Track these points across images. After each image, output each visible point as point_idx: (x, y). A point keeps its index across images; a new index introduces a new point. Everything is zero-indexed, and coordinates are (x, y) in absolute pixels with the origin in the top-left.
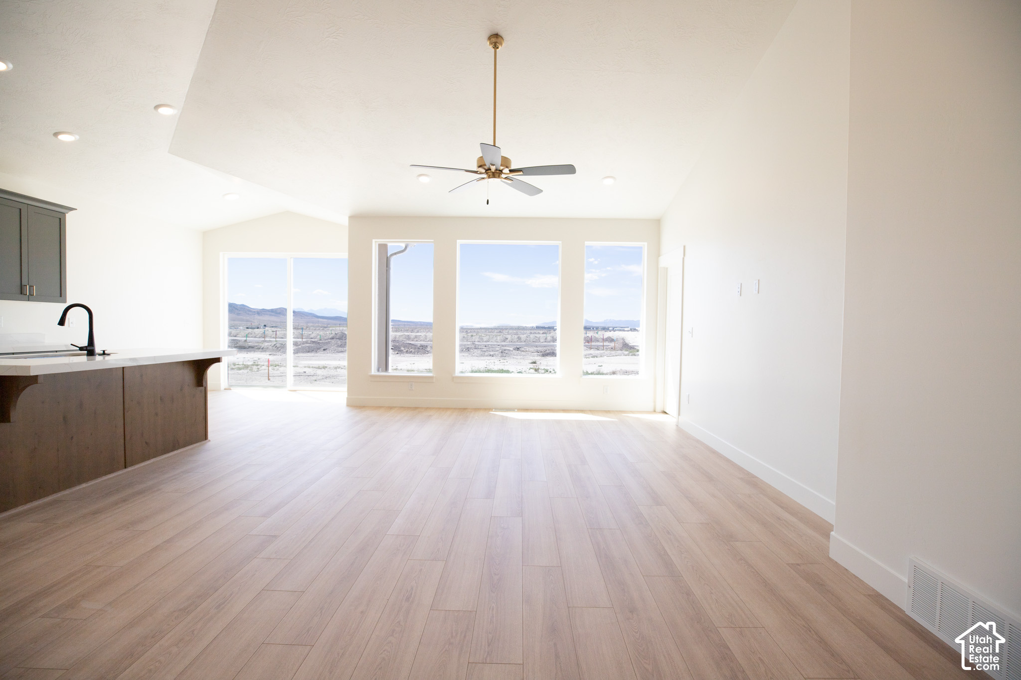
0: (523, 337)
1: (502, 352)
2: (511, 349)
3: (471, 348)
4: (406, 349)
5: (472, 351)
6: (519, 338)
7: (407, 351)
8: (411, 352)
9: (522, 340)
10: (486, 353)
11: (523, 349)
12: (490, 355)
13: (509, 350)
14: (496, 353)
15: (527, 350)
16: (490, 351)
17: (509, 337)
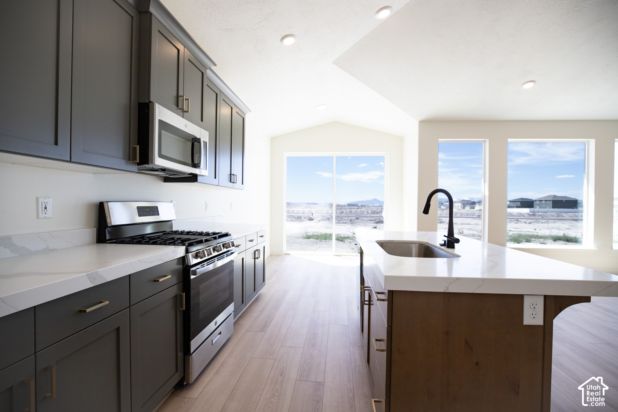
0: (353, 210)
1: (350, 221)
2: (354, 218)
3: (330, 218)
4: (290, 219)
5: (331, 220)
6: (351, 212)
7: (291, 220)
8: (293, 221)
9: (353, 213)
10: (341, 222)
11: (360, 219)
12: (344, 223)
13: (353, 219)
14: (347, 221)
15: (363, 219)
16: (343, 220)
17: (344, 211)
